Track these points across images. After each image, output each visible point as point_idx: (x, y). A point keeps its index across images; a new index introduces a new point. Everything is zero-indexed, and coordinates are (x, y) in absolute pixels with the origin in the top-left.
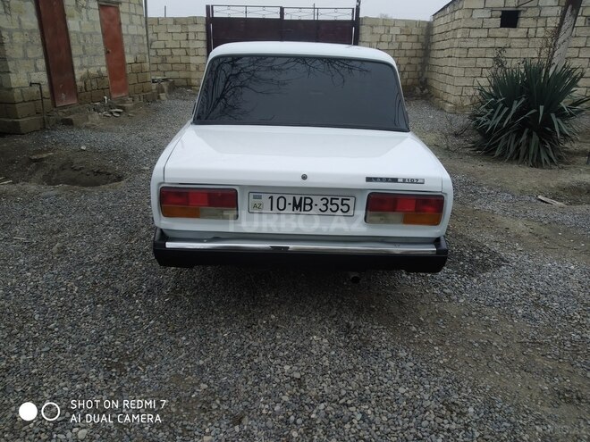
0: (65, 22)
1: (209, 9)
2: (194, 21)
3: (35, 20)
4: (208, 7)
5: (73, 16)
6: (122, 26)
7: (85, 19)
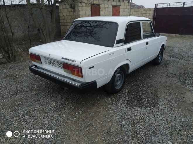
0: (100, 12)
1: (156, 5)
2: (150, 9)
3: (90, 12)
4: (156, 4)
5: (102, 10)
6: (120, 13)
7: (107, 11)
